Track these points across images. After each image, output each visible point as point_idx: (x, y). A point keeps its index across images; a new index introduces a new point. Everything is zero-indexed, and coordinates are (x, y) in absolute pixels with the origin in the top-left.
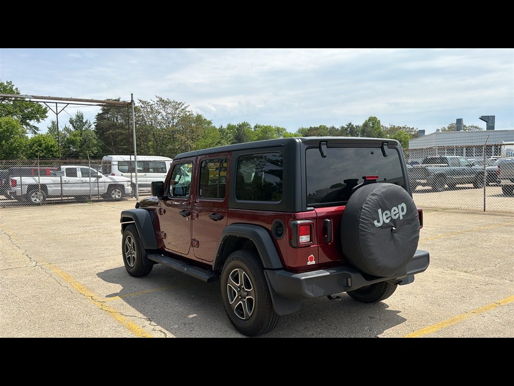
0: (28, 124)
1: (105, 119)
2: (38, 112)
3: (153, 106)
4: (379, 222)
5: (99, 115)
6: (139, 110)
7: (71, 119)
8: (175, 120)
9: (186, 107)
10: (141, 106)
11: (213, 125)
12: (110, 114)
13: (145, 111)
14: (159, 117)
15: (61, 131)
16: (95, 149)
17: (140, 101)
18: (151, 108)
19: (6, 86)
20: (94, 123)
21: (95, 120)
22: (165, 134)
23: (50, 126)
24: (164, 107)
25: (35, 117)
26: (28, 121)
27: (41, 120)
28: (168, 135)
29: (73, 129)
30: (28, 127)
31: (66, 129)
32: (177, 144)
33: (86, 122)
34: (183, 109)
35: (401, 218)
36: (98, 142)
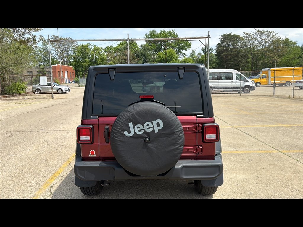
0: (181, 53)
1: (221, 46)
2: (186, 45)
3: (253, 35)
4: (129, 132)
5: (219, 44)
6: (243, 39)
7: (202, 48)
8: (267, 43)
9: (276, 34)
10: (245, 36)
11: (297, 45)
12: (225, 43)
13: (247, 39)
14: (256, 42)
15: (197, 55)
16: (214, 65)
17: (245, 33)
18: (251, 37)
19: (172, 33)
20: (215, 49)
21: (216, 48)
22: (258, 53)
23: (191, 53)
24: (260, 35)
25: (185, 48)
26: (181, 51)
27: (187, 50)
28: (261, 54)
29: (203, 54)
30: (181, 54)
31: (200, 54)
32: (266, 59)
33: (211, 49)
34: (274, 36)
35: (157, 131)
36: (216, 61)
